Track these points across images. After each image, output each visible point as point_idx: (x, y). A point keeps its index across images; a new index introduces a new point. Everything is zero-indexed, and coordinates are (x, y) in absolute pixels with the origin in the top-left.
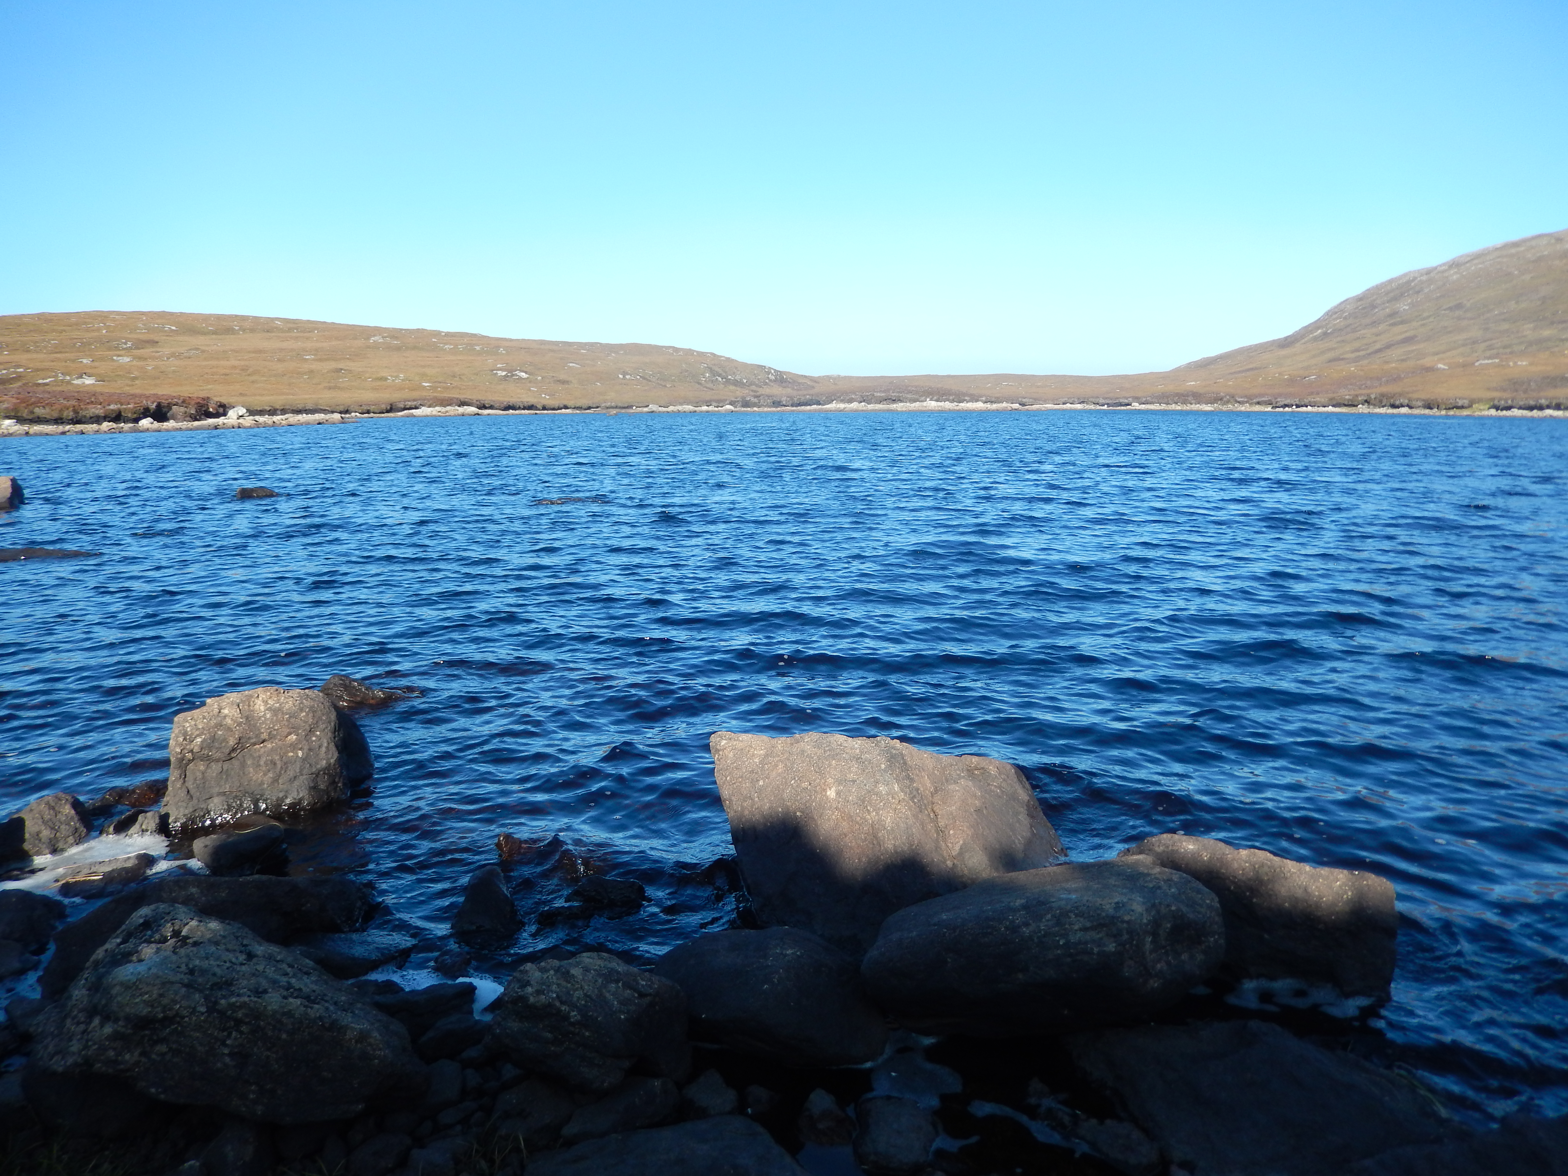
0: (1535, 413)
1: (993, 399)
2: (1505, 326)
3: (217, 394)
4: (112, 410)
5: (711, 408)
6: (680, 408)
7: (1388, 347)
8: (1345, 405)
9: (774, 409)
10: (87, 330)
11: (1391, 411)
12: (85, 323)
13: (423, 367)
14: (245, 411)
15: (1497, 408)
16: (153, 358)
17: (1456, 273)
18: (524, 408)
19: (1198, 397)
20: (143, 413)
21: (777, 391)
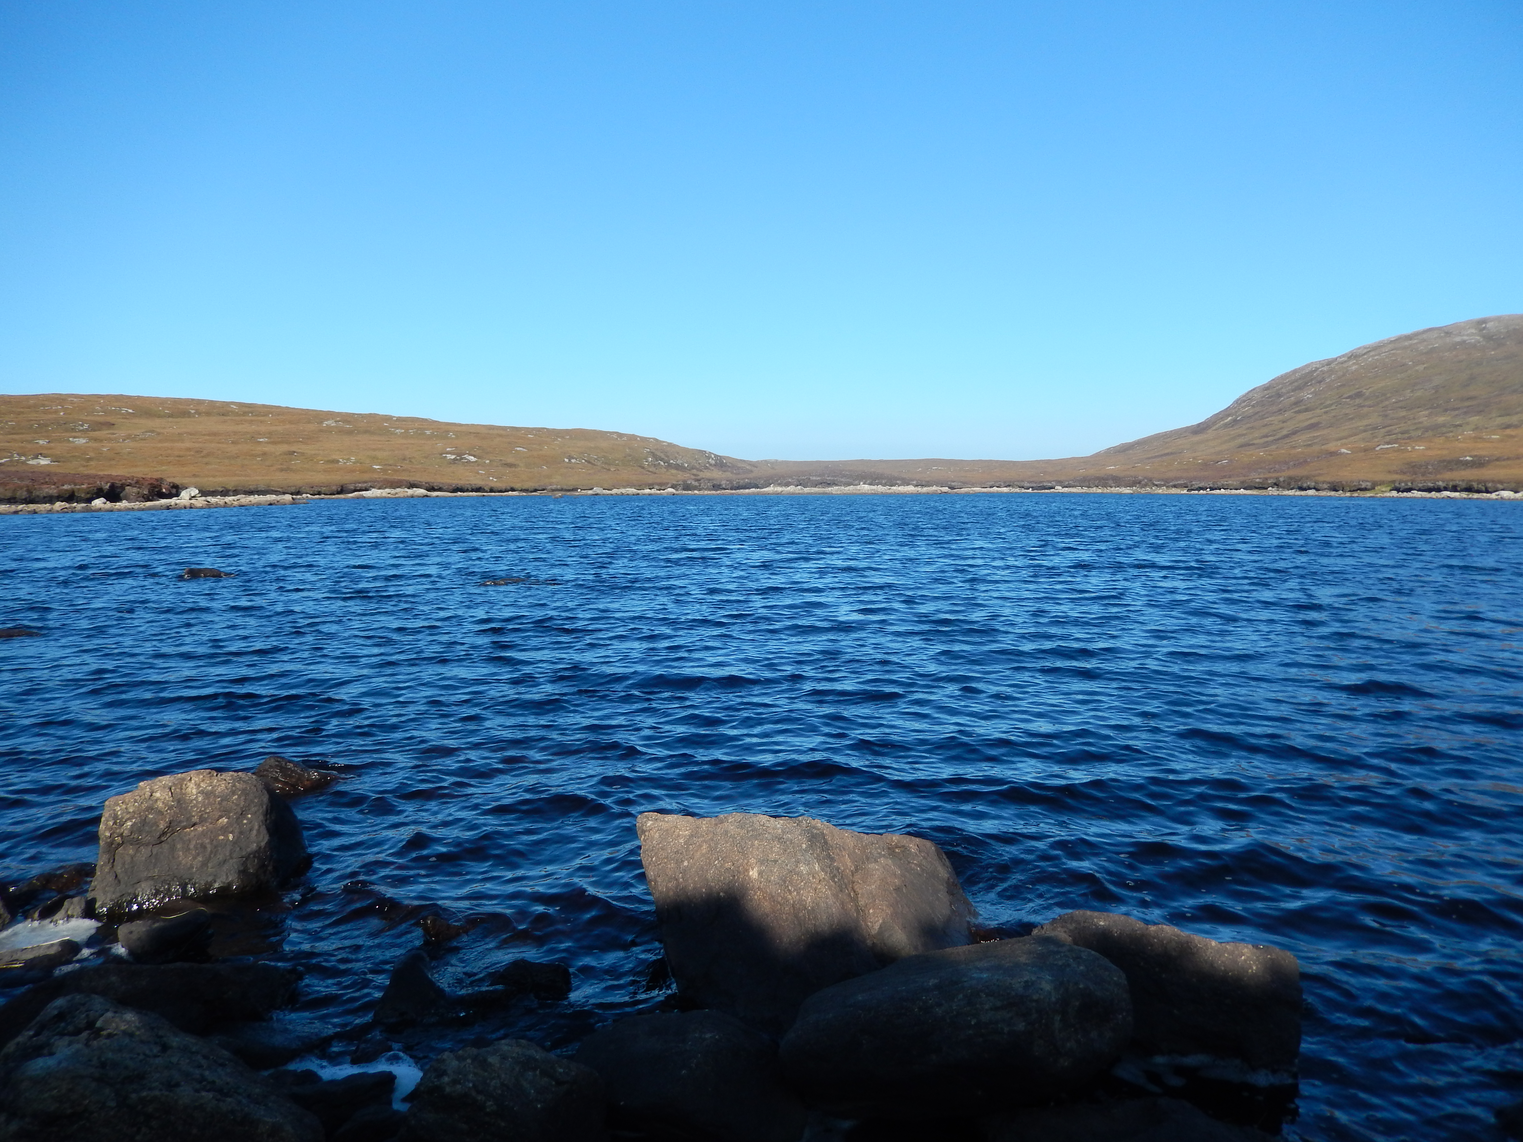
0: (1434, 494)
1: (924, 483)
2: (1403, 413)
3: (171, 475)
4: (66, 490)
5: (653, 491)
6: (623, 491)
7: (1294, 433)
8: (1256, 488)
9: (714, 492)
10: (45, 412)
11: (1299, 493)
12: (44, 405)
13: (374, 450)
14: (197, 491)
15: (1398, 490)
16: (110, 440)
17: (1354, 364)
18: (472, 491)
19: (1118, 481)
20: (96, 493)
21: (716, 475)
